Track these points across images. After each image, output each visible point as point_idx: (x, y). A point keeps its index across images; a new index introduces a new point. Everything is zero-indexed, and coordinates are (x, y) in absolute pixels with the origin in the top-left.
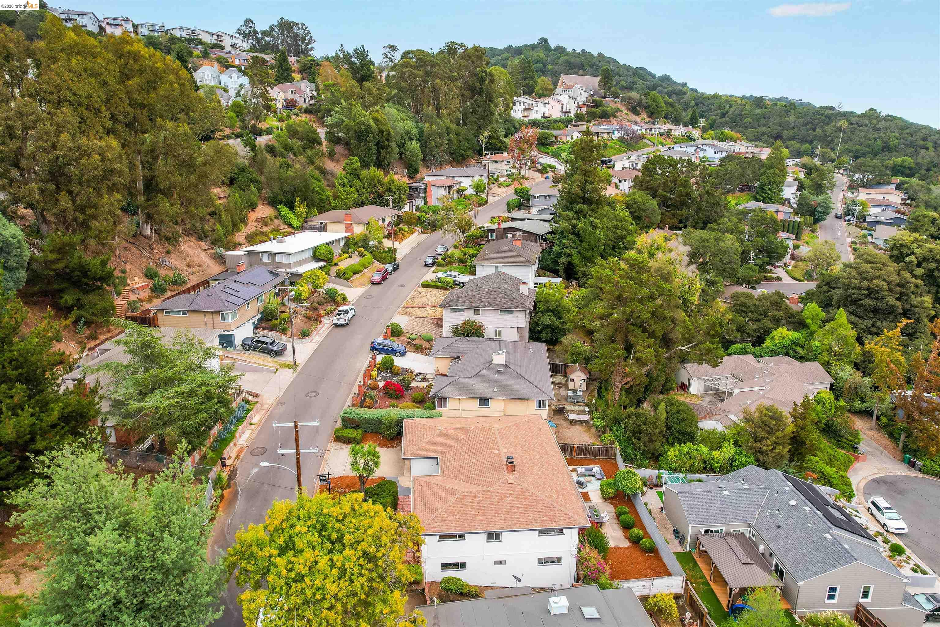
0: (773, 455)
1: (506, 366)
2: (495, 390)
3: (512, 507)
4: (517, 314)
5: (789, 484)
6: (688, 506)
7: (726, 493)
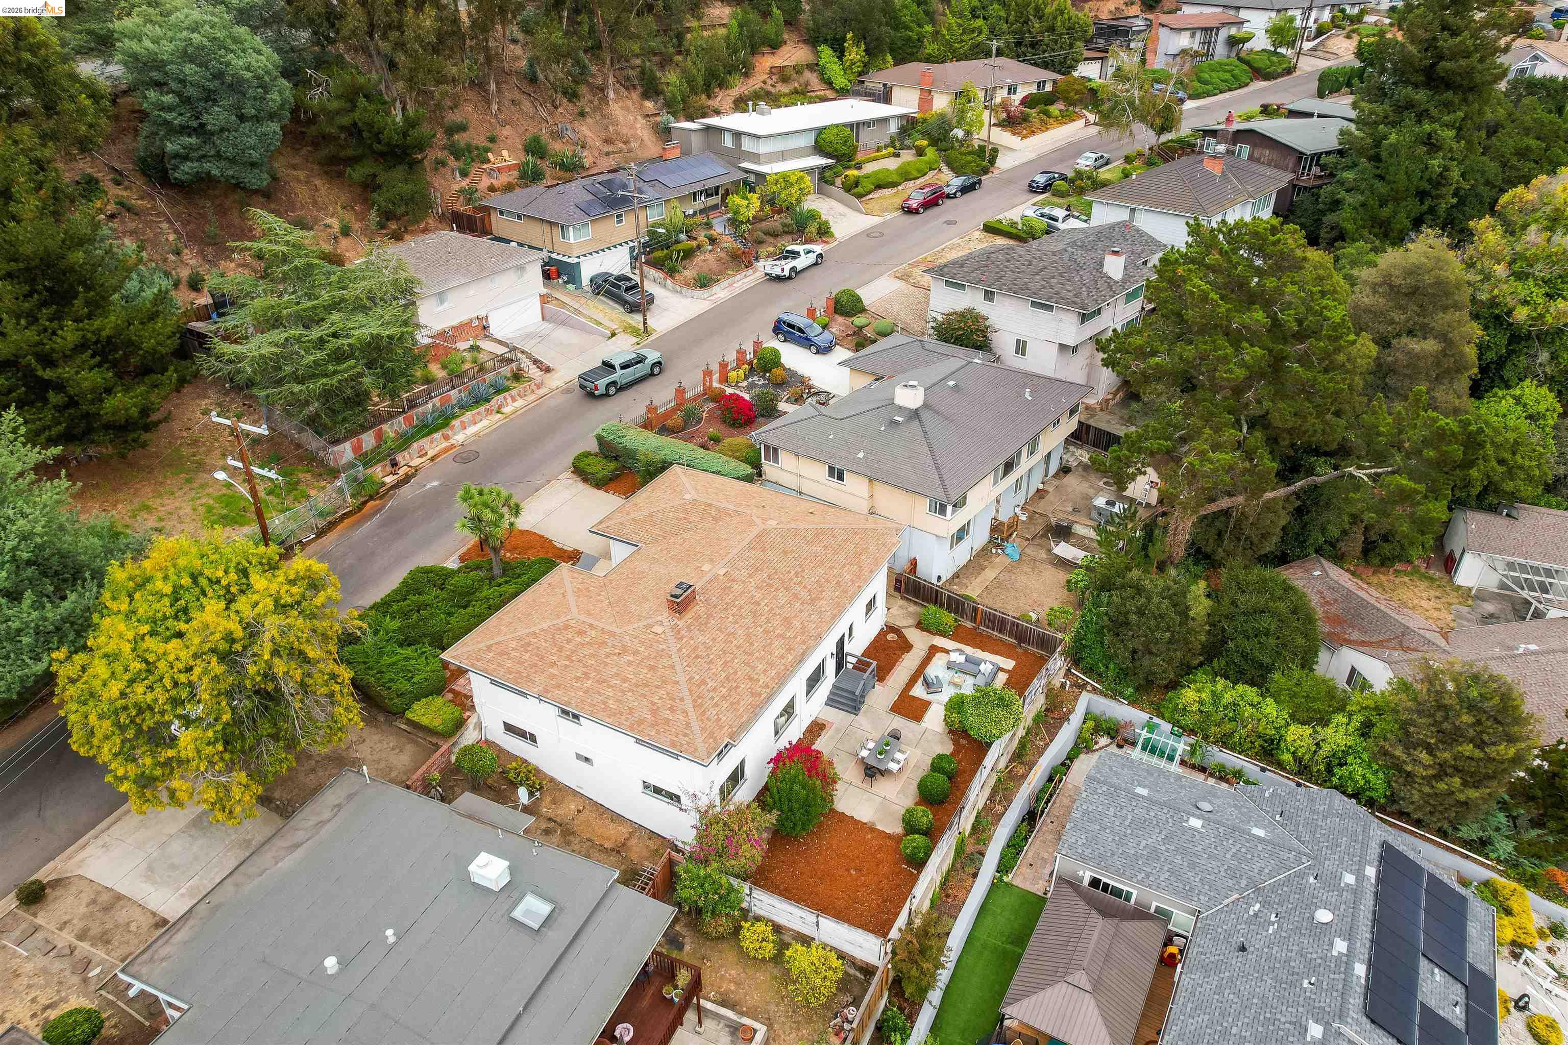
0: (1427, 789)
1: (915, 414)
2: (861, 455)
3: (617, 675)
4: (1063, 315)
5: (1371, 872)
6: (1086, 813)
7: (1195, 823)
